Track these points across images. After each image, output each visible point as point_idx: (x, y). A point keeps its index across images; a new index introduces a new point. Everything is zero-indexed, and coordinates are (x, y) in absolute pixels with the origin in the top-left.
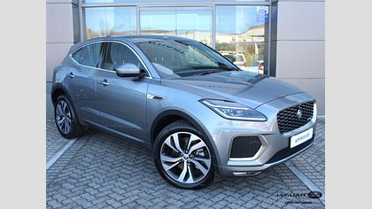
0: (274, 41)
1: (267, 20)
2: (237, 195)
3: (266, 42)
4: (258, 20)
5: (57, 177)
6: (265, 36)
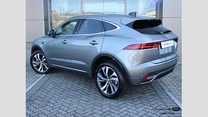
0: (161, 18)
1: (157, 5)
2: (134, 108)
5: (31, 97)
6: (156, 15)
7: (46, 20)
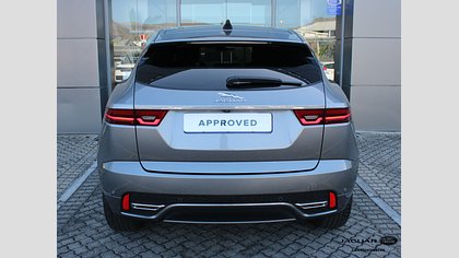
1: (339, 12)
2: (311, 236)
3: (338, 39)
4: (328, 12)
6: (337, 32)
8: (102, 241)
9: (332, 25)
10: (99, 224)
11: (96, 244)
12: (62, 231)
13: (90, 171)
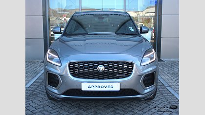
0: (160, 15)
1: (156, 3)
3: (156, 16)
4: (151, 3)
5: (34, 91)
6: (155, 12)
7: (44, 16)
8: (44, 102)
9: (153, 10)
10: (43, 96)
11: (42, 103)
12: (27, 98)
13: (39, 75)
